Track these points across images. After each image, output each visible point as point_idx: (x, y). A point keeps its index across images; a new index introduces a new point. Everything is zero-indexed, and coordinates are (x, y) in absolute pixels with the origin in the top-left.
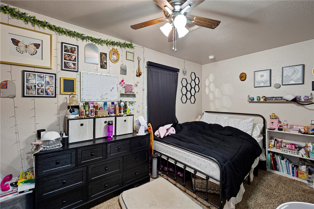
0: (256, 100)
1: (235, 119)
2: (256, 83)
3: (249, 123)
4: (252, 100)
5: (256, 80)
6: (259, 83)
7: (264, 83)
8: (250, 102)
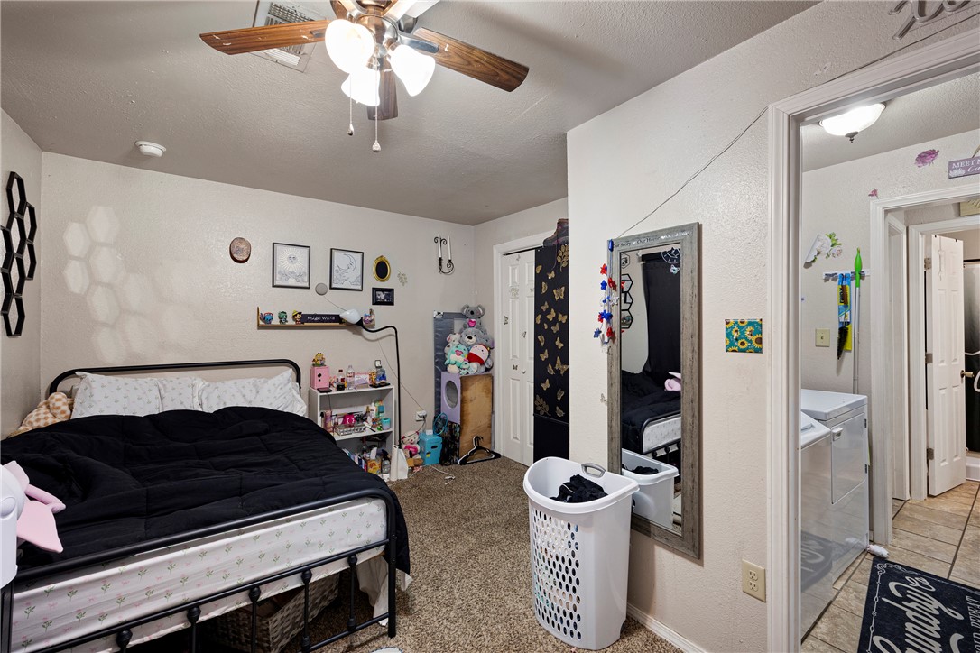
0: (275, 321)
1: (238, 381)
2: (278, 277)
3: (285, 385)
4: (265, 322)
5: (278, 267)
6: (286, 276)
7: (297, 277)
8: (260, 327)
